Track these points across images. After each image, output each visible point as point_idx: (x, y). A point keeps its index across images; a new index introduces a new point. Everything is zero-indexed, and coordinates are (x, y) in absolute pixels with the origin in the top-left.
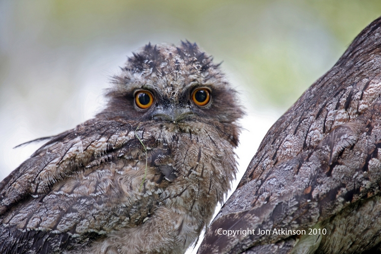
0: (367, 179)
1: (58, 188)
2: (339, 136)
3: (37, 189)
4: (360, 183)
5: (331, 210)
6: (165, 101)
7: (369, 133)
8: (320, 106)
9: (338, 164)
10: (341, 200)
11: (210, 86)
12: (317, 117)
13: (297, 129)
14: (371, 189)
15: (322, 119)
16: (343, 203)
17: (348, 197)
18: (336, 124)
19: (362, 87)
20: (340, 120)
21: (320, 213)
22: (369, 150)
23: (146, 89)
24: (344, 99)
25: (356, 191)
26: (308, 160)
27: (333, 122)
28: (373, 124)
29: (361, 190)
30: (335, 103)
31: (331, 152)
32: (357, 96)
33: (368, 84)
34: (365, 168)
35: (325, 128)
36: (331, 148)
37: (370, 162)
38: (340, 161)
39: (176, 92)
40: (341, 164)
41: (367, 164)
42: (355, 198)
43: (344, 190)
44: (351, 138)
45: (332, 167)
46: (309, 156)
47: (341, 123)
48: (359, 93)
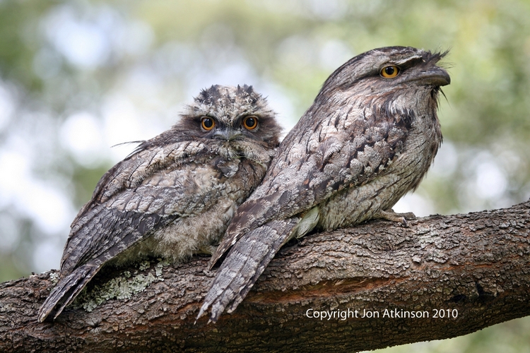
0: (350, 174)
1: (147, 182)
2: (330, 144)
3: (130, 185)
4: (344, 176)
5: (323, 196)
6: (222, 126)
7: (352, 141)
8: (317, 123)
9: (329, 163)
10: (331, 188)
11: (258, 115)
12: (315, 131)
13: (301, 139)
14: (353, 181)
15: (318, 132)
16: (332, 191)
17: (336, 186)
18: (327, 136)
19: (347, 111)
20: (331, 133)
21: (315, 198)
22: (351, 153)
23: (209, 116)
24: (335, 119)
25: (341, 182)
26: (307, 161)
27: (325, 134)
28: (355, 135)
29: (345, 181)
30: (327, 121)
31: (323, 156)
32: (344, 117)
33: (351, 109)
34: (348, 166)
35: (320, 138)
36: (323, 153)
37: (352, 162)
38: (330, 161)
39: (232, 119)
40: (331, 163)
41: (349, 163)
42: (341, 187)
43: (333, 182)
44: (338, 146)
45: (324, 164)
46: (308, 158)
47: (332, 135)
48: (345, 115)
